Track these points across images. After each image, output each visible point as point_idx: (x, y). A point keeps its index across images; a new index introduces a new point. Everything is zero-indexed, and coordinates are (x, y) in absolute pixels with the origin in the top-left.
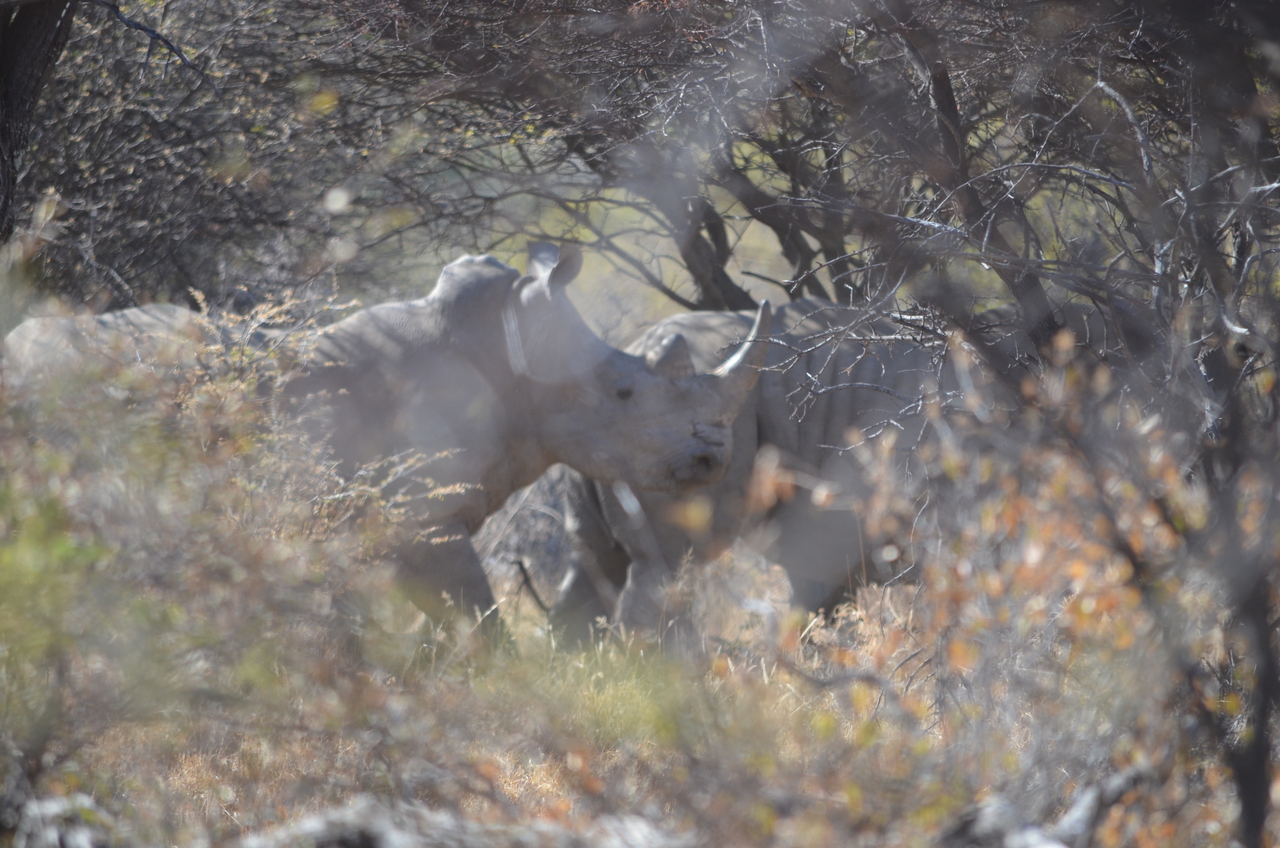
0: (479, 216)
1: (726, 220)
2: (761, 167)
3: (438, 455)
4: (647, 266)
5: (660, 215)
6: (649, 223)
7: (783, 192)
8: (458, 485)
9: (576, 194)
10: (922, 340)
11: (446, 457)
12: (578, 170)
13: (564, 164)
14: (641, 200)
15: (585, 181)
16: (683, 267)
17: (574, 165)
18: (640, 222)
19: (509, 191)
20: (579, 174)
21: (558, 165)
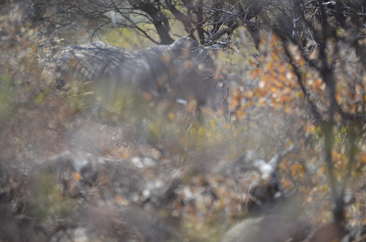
0: (98, 17)
1: (169, 19)
2: (180, 5)
3: (85, 83)
4: (146, 32)
5: (150, 18)
6: (147, 20)
7: (185, 12)
8: (91, 92)
9: (126, 11)
10: (225, 49)
11: (88, 84)
12: (127, 4)
13: (123, 2)
14: (145, 13)
15: (129, 7)
16: (156, 33)
17: (126, 3)
18: (145, 20)
19: (107, 10)
20: (127, 5)
21: (122, 3)
